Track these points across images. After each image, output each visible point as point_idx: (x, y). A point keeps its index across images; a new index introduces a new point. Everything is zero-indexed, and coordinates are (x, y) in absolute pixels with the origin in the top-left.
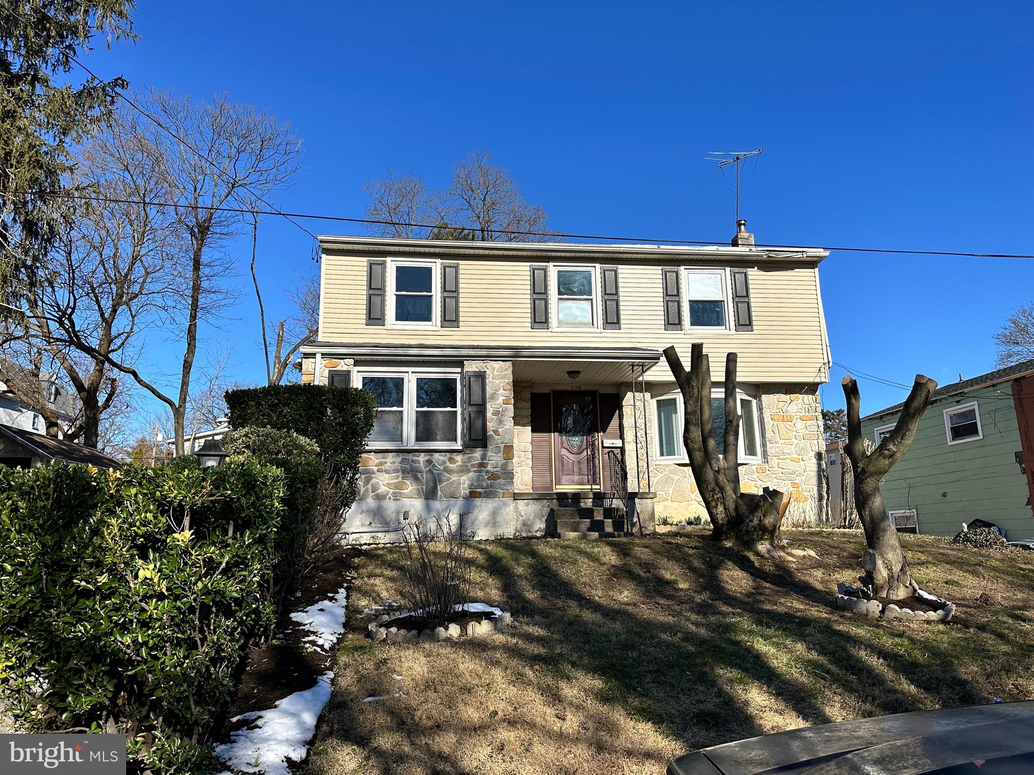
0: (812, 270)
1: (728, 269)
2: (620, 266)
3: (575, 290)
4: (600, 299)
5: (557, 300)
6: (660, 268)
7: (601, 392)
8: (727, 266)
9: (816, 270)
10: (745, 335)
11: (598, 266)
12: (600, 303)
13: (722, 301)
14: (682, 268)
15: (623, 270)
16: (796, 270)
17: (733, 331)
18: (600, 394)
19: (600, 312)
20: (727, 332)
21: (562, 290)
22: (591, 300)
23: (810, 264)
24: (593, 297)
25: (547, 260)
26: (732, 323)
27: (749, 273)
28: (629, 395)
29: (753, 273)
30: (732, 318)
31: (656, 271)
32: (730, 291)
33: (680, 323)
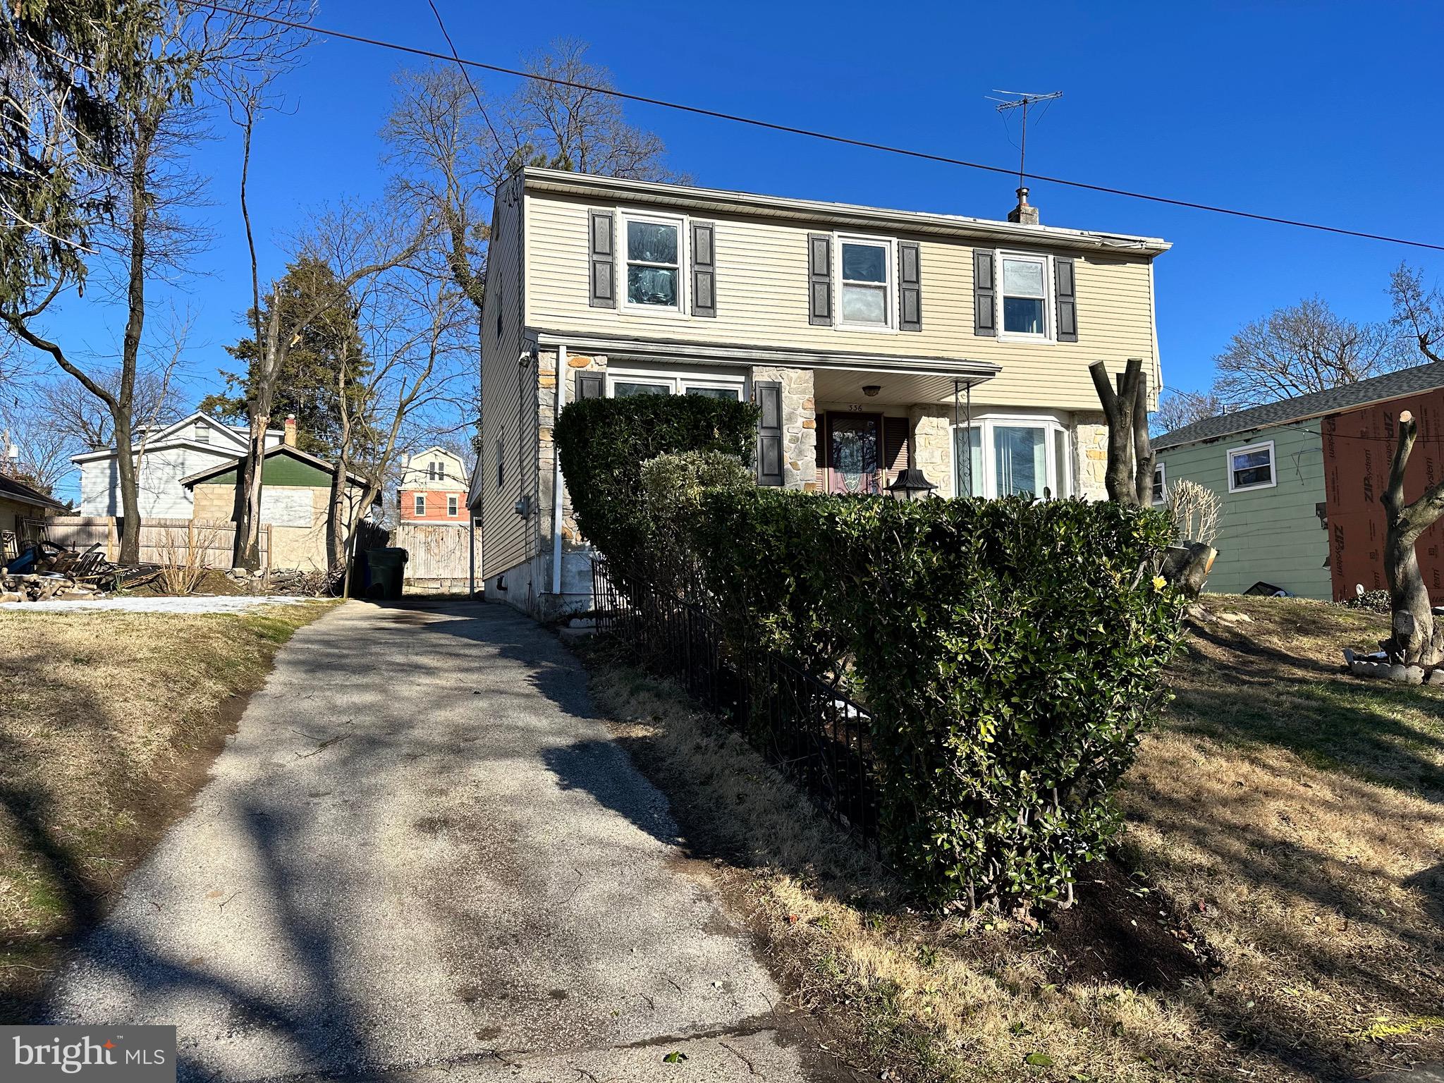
0: (1146, 266)
1: (1051, 257)
2: (922, 243)
3: (864, 273)
4: (896, 287)
5: (841, 285)
6: (971, 249)
7: (885, 415)
8: (1050, 253)
9: (1151, 266)
10: (1067, 346)
11: (895, 240)
12: (896, 293)
13: (1041, 300)
14: (998, 251)
15: (926, 248)
16: (1128, 265)
17: (1054, 341)
18: (885, 418)
19: (896, 306)
20: (1047, 341)
21: (848, 272)
22: (885, 288)
23: (1144, 258)
24: (887, 284)
25: (830, 227)
26: (1054, 330)
27: (1076, 264)
28: (924, 419)
29: (1080, 264)
30: (1054, 324)
31: (966, 253)
32: (1052, 287)
33: (993, 327)
